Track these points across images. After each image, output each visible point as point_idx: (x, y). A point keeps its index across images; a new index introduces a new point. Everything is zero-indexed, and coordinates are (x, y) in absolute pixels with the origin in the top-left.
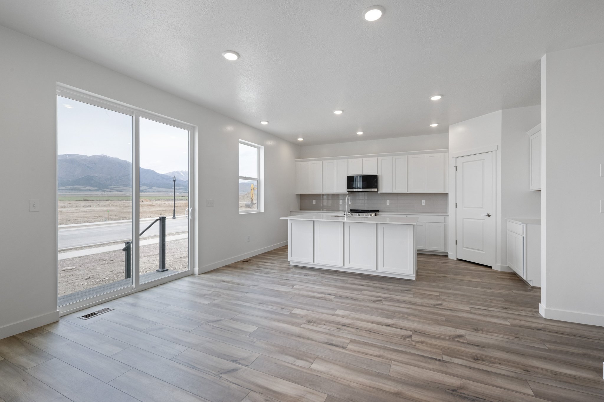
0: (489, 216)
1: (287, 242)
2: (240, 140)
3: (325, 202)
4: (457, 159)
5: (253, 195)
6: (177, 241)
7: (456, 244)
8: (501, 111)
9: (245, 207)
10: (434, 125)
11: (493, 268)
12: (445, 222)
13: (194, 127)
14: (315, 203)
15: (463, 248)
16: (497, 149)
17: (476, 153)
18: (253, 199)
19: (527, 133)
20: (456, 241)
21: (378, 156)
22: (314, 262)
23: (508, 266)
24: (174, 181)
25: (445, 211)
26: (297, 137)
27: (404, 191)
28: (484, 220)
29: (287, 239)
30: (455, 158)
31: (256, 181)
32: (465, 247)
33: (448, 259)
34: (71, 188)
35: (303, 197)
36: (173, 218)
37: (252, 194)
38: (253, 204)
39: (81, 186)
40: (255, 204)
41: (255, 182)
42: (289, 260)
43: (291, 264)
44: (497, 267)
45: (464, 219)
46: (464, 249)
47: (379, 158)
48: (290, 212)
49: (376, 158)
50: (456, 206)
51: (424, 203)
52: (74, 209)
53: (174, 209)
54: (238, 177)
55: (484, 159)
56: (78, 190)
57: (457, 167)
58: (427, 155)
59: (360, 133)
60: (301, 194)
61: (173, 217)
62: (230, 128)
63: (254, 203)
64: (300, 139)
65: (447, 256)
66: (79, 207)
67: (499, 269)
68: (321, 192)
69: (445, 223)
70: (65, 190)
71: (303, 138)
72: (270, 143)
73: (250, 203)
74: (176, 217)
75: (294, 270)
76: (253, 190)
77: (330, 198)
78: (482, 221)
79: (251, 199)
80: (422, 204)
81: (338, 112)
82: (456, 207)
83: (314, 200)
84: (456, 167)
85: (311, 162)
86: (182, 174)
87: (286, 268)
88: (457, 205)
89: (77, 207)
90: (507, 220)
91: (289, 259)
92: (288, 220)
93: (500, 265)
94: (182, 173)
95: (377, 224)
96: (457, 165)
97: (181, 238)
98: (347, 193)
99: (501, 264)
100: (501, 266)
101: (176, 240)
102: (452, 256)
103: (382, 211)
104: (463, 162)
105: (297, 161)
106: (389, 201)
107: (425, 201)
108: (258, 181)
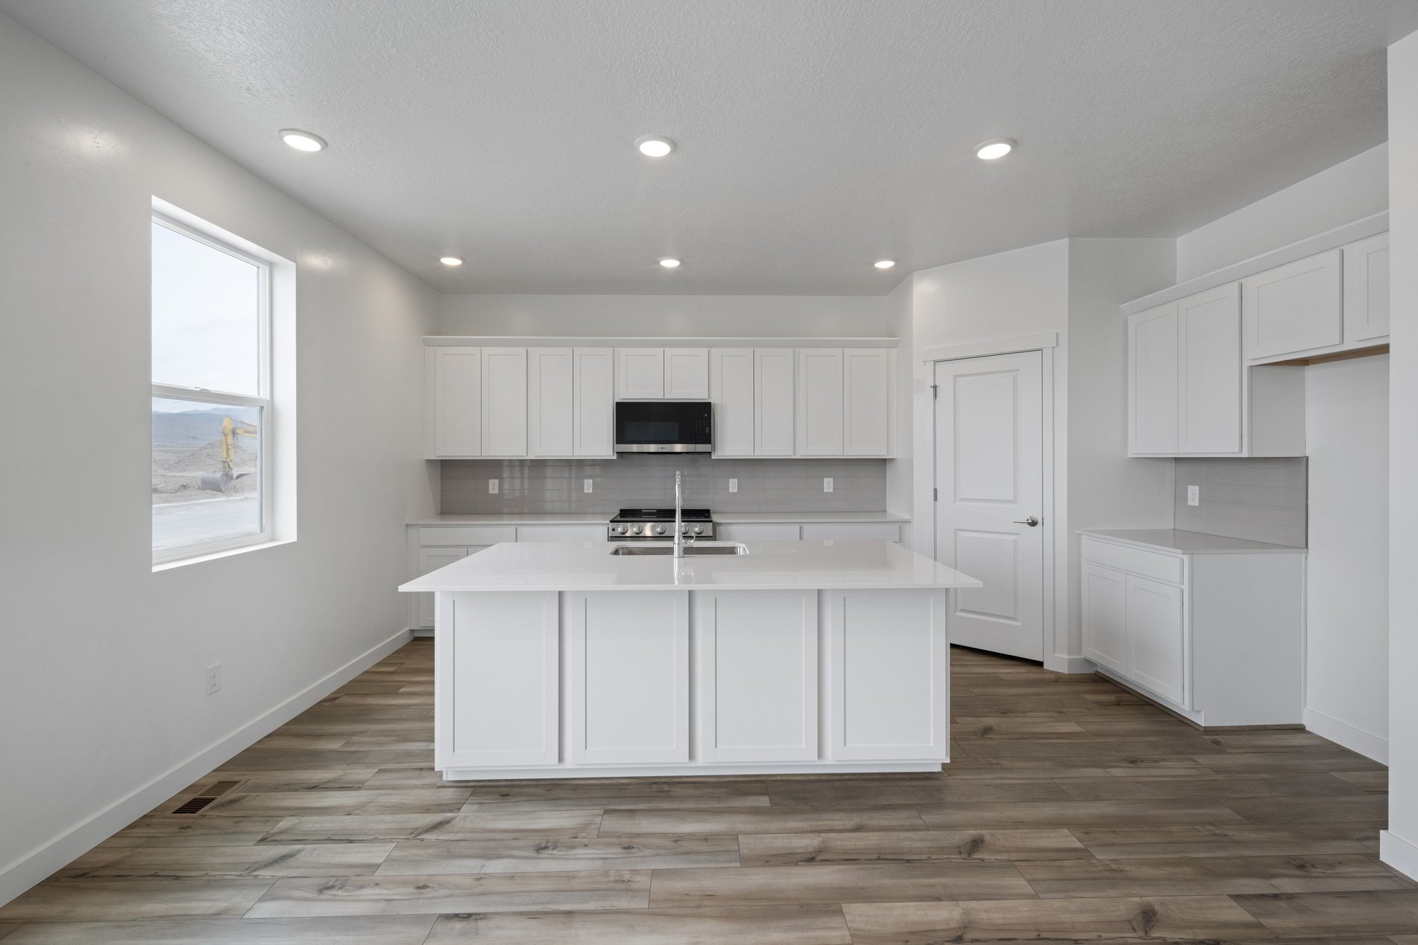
0: (1033, 523)
4: (939, 366)
5: (232, 452)
8: (1067, 240)
9: (199, 488)
10: (884, 265)
11: (1046, 666)
14: (497, 492)
15: (956, 611)
16: (1057, 345)
17: (993, 352)
18: (231, 464)
19: (1120, 306)
21: (710, 345)
23: (1083, 657)
25: (882, 507)
26: (439, 253)
27: (785, 452)
28: (1018, 534)
30: (932, 363)
31: (256, 408)
32: (962, 610)
35: (447, 469)
37: (228, 449)
38: (231, 478)
40: (238, 477)
41: (249, 412)
44: (1058, 662)
45: (959, 532)
46: (959, 614)
47: (713, 350)
49: (706, 350)
51: (828, 484)
54: (147, 390)
55: (1017, 370)
57: (938, 389)
58: (847, 350)
59: (670, 264)
60: (443, 461)
63: (235, 477)
64: (451, 262)
67: (1064, 669)
71: (461, 258)
73: (218, 475)
75: (472, 818)
76: (230, 438)
78: (1013, 538)
79: (224, 462)
80: (826, 490)
82: (936, 499)
84: (935, 387)
85: (487, 350)
87: (427, 809)
88: (938, 492)
90: (1080, 535)
91: (441, 762)
93: (1066, 657)
96: (937, 384)
98: (615, 457)
99: (1069, 654)
100: (1069, 659)
103: (718, 513)
104: (956, 376)
105: (428, 344)
106: (736, 480)
107: (832, 479)
108: (268, 411)
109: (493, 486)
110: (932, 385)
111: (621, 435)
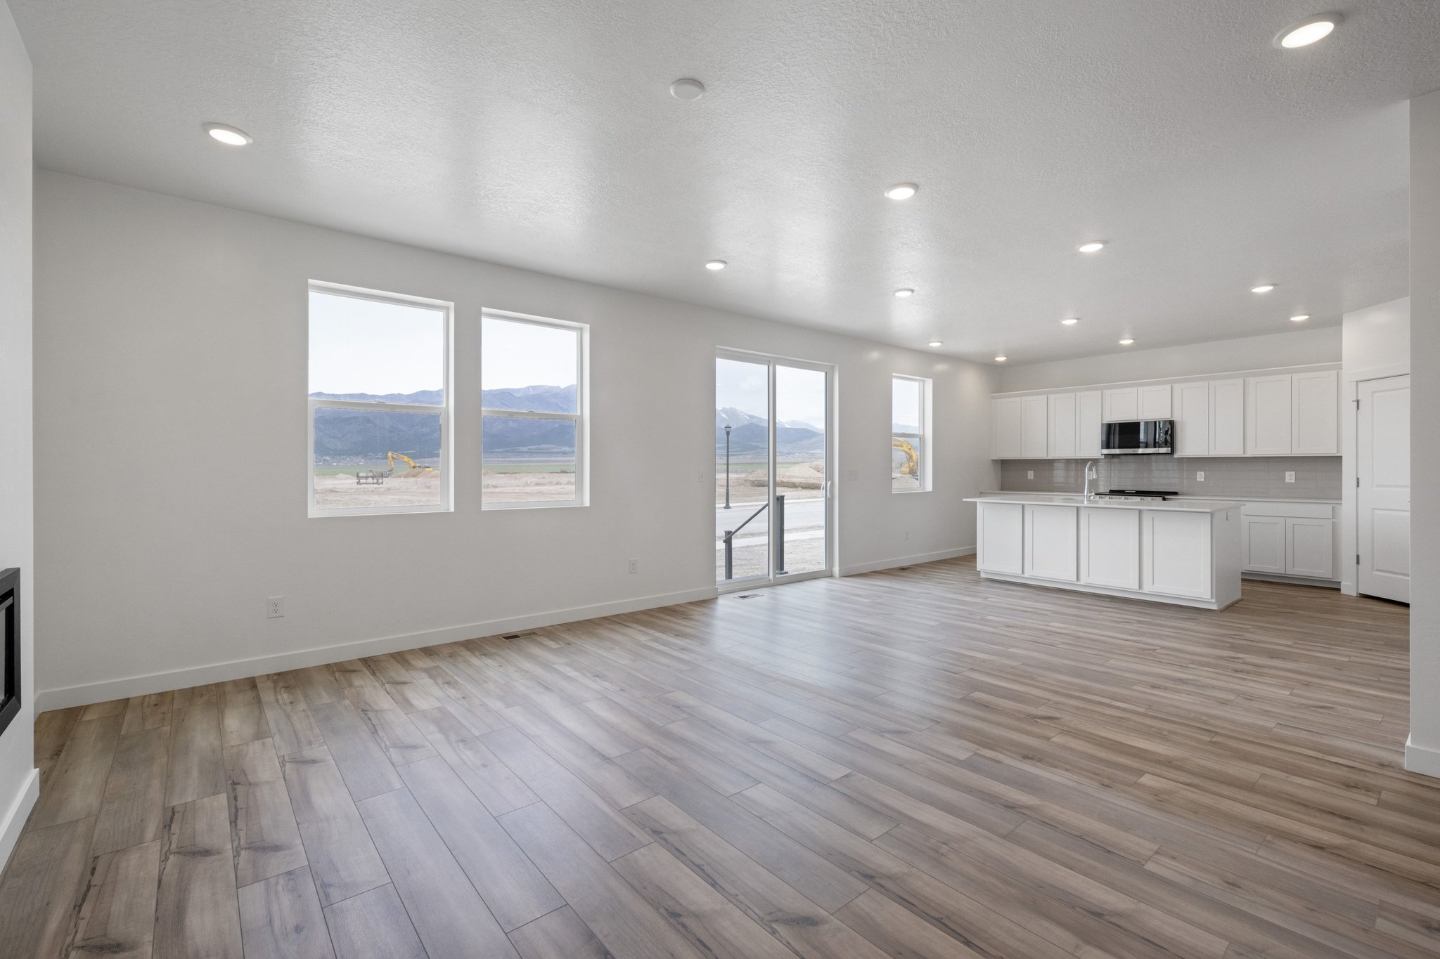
1: (975, 549)
2: (894, 374)
3: (1059, 475)
4: (1360, 385)
6: (750, 549)
7: (1358, 563)
10: (1299, 318)
12: (1333, 517)
13: (833, 367)
14: (1032, 478)
15: (1372, 571)
17: (1398, 374)
20: (1358, 557)
21: (1172, 382)
22: (1023, 573)
24: (728, 433)
25: (1333, 493)
26: (996, 355)
27: (1236, 451)
29: (976, 544)
30: (1355, 383)
31: (918, 439)
32: (1377, 570)
33: (1341, 595)
34: (535, 449)
35: (1005, 465)
36: (725, 508)
39: (551, 446)
41: (916, 442)
42: (978, 570)
43: (983, 575)
45: (1376, 511)
46: (1374, 572)
47: (1176, 386)
48: (981, 493)
49: (1169, 386)
50: (1358, 483)
51: (1290, 477)
52: (553, 488)
53: (728, 490)
54: (891, 436)
56: (546, 453)
57: (1361, 403)
58: (1293, 375)
59: (1126, 342)
60: (1002, 460)
61: (724, 505)
62: (875, 355)
64: (1001, 359)
65: (1339, 590)
66: (561, 484)
68: (1046, 456)
69: (1334, 520)
70: (528, 452)
71: (1006, 356)
72: (941, 367)
74: (731, 505)
77: (1073, 466)
80: (1287, 480)
81: (1070, 322)
82: (1358, 486)
83: (1029, 472)
84: (1358, 401)
86: (723, 415)
87: (973, 581)
88: (1360, 481)
89: (557, 484)
91: (979, 566)
92: (976, 502)
94: (723, 413)
95: (1140, 511)
96: (1359, 398)
97: (756, 544)
98: (1103, 457)
101: (748, 547)
102: (1348, 588)
103: (1183, 494)
104: (1373, 392)
105: (993, 398)
106: (1203, 473)
107: (1294, 473)
108: (922, 439)
109: (1031, 475)
110: (1355, 399)
111: (1107, 444)
